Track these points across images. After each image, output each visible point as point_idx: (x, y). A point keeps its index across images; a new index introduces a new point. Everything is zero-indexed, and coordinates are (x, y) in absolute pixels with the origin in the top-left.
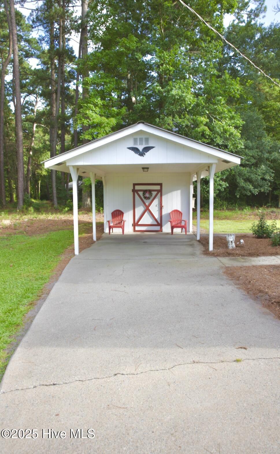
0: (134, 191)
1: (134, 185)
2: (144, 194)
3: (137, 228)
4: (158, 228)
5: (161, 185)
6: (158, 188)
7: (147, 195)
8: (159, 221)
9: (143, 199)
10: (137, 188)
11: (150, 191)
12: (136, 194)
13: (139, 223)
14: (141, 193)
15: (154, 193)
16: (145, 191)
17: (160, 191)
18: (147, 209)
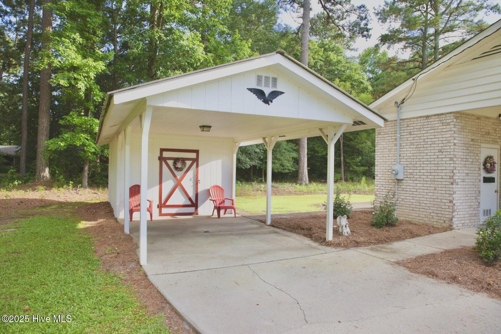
0: (161, 159)
1: (162, 150)
2: (175, 164)
3: (164, 211)
4: (192, 210)
5: (197, 152)
6: (193, 155)
7: (179, 165)
8: (194, 200)
9: (174, 170)
10: (166, 154)
11: (183, 160)
12: (164, 163)
13: (167, 204)
14: (171, 163)
15: (188, 163)
16: (176, 160)
17: (196, 161)
18: (178, 185)
